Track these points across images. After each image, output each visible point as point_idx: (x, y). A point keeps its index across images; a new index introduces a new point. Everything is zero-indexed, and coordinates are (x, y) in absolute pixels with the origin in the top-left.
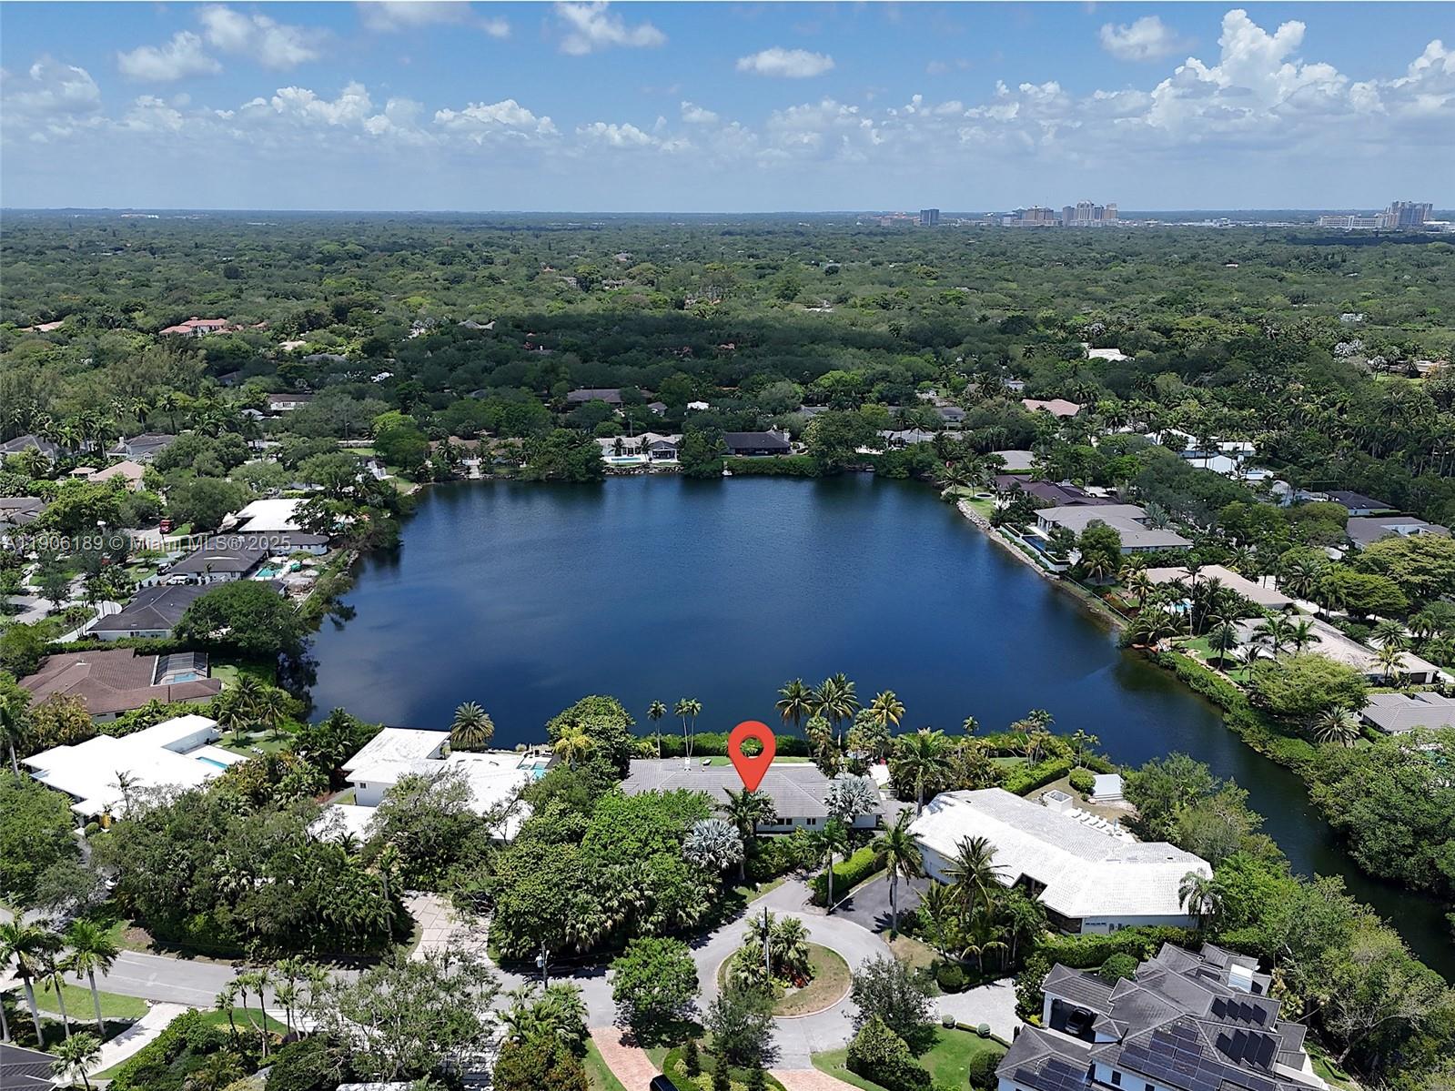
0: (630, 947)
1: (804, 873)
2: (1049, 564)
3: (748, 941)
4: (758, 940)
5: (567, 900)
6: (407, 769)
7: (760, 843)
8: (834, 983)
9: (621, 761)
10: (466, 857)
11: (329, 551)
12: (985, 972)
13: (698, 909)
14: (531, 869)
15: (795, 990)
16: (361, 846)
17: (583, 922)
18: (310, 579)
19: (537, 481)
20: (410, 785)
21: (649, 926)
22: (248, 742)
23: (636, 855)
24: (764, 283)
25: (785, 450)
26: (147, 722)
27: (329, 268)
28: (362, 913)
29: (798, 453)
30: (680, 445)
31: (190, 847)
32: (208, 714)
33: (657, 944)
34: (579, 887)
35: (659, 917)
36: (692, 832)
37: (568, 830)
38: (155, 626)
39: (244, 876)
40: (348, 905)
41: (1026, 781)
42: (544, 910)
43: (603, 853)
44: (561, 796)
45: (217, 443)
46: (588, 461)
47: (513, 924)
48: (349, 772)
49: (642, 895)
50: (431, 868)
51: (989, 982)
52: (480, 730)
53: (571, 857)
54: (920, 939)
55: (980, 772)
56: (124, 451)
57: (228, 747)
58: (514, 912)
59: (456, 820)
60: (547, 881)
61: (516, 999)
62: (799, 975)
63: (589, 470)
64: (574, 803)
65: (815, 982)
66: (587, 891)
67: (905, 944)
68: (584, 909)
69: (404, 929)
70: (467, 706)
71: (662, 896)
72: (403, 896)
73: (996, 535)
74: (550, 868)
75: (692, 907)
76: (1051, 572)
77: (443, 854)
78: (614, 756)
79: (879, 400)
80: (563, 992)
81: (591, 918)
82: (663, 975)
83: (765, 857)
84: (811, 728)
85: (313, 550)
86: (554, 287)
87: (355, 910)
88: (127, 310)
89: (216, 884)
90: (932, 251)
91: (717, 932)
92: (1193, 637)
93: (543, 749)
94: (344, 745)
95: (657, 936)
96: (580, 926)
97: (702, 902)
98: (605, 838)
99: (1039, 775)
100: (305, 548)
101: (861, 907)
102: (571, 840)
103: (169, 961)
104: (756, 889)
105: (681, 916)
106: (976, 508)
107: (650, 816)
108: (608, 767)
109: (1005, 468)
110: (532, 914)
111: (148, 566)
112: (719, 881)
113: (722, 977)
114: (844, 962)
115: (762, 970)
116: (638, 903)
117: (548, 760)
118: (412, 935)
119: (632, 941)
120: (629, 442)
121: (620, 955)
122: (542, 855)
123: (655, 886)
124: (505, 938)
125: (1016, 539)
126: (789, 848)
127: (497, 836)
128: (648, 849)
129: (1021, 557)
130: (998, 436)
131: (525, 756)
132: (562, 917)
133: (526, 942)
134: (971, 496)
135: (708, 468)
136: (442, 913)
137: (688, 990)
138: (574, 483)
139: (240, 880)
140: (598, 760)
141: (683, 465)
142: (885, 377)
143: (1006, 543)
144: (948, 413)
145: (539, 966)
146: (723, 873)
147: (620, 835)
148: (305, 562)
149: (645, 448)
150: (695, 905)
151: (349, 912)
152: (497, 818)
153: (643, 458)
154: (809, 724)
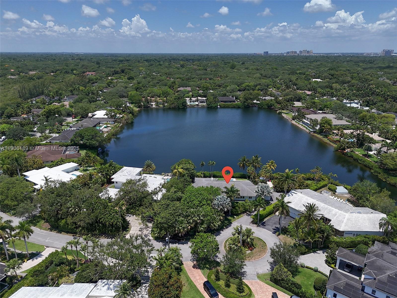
0: (196, 236)
1: (249, 213)
2: (310, 129)
3: (234, 235)
4: (237, 235)
5: (176, 220)
6: (129, 178)
7: (235, 203)
8: (262, 250)
9: (192, 178)
10: (145, 204)
11: (115, 123)
12: (313, 248)
13: (218, 224)
14: (165, 209)
15: (249, 252)
16: (114, 200)
17: (181, 227)
18: (109, 130)
19: (170, 108)
20: (130, 182)
21: (202, 228)
22: (87, 170)
23: (198, 206)
24: (227, 66)
25: (234, 102)
26: (59, 164)
27: (121, 63)
28: (113, 221)
29: (237, 102)
30: (206, 100)
31: (62, 199)
32: (76, 162)
33: (205, 235)
34: (180, 215)
35: (205, 226)
36: (215, 200)
37: (177, 197)
38: (66, 139)
39: (77, 208)
40: (108, 218)
41: (316, 187)
42: (169, 222)
43: (187, 205)
44: (175, 187)
45: (88, 97)
46: (183, 103)
47: (159, 227)
48: (113, 179)
49: (200, 219)
50: (135, 208)
51: (314, 252)
52: (151, 168)
53: (178, 206)
54: (289, 236)
55: (302, 184)
56: (66, 99)
57: (81, 171)
58: (159, 222)
59: (143, 193)
60: (170, 213)
61: (159, 252)
62: (251, 247)
63: (183, 105)
64: (179, 189)
65: (256, 249)
66: (183, 217)
67: (284, 237)
68: (182, 222)
69: (126, 226)
70: (148, 161)
71: (206, 219)
72: (126, 216)
73: (294, 122)
74: (171, 209)
75: (215, 223)
76: (311, 131)
77: (139, 203)
78: (190, 176)
79: (258, 90)
80: (175, 250)
81: (184, 226)
82: (208, 246)
83: (237, 208)
84: (249, 170)
85: (110, 123)
86: (175, 66)
87: (110, 220)
88: (72, 70)
89: (68, 211)
90: (268, 60)
91: (223, 231)
92: (357, 149)
93: (169, 174)
94: (113, 171)
95: (205, 232)
96: (180, 228)
97: (219, 222)
98: (188, 200)
99: (319, 186)
100: (108, 122)
101: (268, 225)
102: (178, 201)
103: (54, 233)
104: (234, 218)
105: (212, 226)
106: (287, 116)
107: (202, 194)
108: (189, 179)
109: (294, 105)
110: (165, 223)
111: (67, 126)
112: (224, 215)
113: (225, 246)
114: (265, 242)
115: (239, 245)
116: (198, 221)
117: (171, 177)
118: (128, 228)
119: (197, 234)
120: (194, 99)
121: (193, 238)
122: (169, 205)
123: (204, 216)
124: (157, 231)
125: (300, 123)
126: (245, 205)
127: (155, 198)
128: (201, 204)
129: (301, 128)
130: (292, 98)
131: (164, 176)
132: (175, 225)
133: (163, 232)
134: (286, 112)
135: (214, 105)
136: (137, 222)
137: (216, 251)
138: (179, 109)
139: (75, 209)
140: (186, 177)
141: (208, 105)
142: (260, 84)
143: (297, 124)
144: (277, 93)
145: (167, 241)
146: (225, 213)
147: (193, 199)
148: (108, 125)
149: (197, 100)
150: (216, 222)
151: (108, 220)
152: (155, 193)
153: (197, 103)
154: (248, 169)
